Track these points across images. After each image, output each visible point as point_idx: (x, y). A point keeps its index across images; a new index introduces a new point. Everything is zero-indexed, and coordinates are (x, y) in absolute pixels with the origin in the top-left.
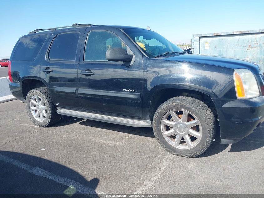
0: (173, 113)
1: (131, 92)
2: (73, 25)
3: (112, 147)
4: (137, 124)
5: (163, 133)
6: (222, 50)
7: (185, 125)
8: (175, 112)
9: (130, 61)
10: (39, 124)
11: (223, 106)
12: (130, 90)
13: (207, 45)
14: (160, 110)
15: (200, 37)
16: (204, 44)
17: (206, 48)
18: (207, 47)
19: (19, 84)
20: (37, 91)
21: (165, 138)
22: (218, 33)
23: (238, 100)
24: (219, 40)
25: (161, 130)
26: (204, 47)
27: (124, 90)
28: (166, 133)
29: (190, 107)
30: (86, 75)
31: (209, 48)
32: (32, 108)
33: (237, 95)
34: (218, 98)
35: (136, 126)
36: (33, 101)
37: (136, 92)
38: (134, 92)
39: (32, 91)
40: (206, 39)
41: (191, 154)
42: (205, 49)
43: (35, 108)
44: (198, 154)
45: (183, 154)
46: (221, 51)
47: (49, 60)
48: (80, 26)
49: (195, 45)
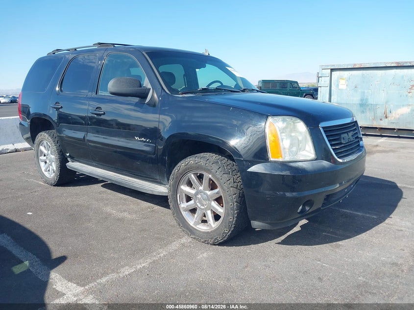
0: (193, 176)
1: (145, 142)
2: (94, 45)
3: (118, 219)
4: (152, 189)
5: (180, 206)
6: (366, 91)
7: (206, 194)
8: (194, 174)
9: (146, 97)
10: (46, 181)
11: (249, 170)
12: (143, 139)
13: (342, 82)
14: (176, 171)
15: (332, 70)
16: (338, 81)
17: (341, 87)
18: (343, 85)
19: (27, 123)
20: (45, 134)
21: (182, 213)
22: (361, 64)
23: (271, 162)
24: (363, 74)
25: (177, 200)
26: (338, 85)
27: (136, 138)
28: (184, 205)
29: (209, 168)
30: (96, 114)
31: (345, 88)
32: (41, 158)
33: (270, 155)
34: (242, 158)
35: (151, 193)
36: (42, 148)
37: (151, 143)
38: (148, 142)
39: (40, 133)
40: (342, 73)
41: (211, 239)
42: (340, 89)
43: (45, 158)
44: (220, 240)
45: (202, 238)
46: (364, 92)
47: (60, 92)
48: (103, 46)
49: (324, 82)
